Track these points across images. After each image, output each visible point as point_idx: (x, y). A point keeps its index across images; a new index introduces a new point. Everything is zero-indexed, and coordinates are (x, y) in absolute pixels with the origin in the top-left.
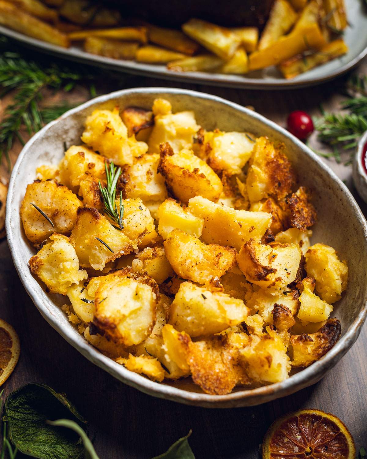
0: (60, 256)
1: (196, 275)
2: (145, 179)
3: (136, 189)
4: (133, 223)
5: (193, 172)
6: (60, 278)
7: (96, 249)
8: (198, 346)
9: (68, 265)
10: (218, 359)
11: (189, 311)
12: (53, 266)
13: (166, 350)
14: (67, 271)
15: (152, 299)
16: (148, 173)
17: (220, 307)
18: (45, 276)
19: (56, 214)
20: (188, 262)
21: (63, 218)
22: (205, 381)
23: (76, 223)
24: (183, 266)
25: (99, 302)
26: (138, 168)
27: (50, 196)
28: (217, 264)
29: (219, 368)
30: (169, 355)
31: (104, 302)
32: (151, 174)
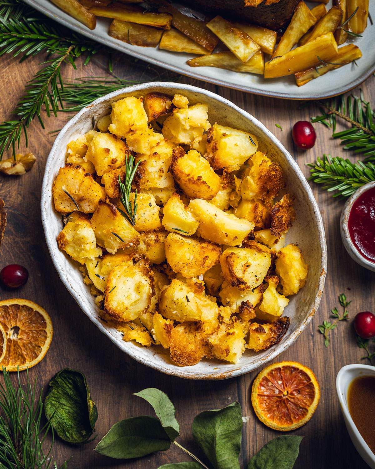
0: (82, 240)
1: (186, 272)
2: (157, 176)
3: (149, 183)
4: (142, 219)
5: (196, 180)
6: (81, 255)
7: (111, 239)
8: (178, 331)
9: (88, 247)
10: (191, 341)
11: (175, 306)
12: (76, 245)
13: (154, 332)
14: (86, 251)
15: (149, 293)
16: (161, 170)
17: (198, 309)
18: (69, 250)
19: (81, 199)
20: (181, 263)
21: (87, 204)
22: (179, 358)
23: (97, 210)
24: (176, 267)
25: (109, 291)
26: (152, 164)
27: (78, 184)
28: (203, 265)
29: (191, 347)
30: (156, 336)
31: (113, 292)
32: (163, 172)
